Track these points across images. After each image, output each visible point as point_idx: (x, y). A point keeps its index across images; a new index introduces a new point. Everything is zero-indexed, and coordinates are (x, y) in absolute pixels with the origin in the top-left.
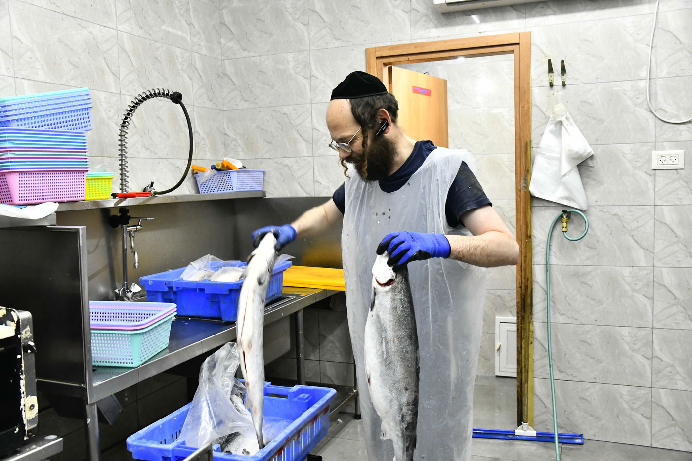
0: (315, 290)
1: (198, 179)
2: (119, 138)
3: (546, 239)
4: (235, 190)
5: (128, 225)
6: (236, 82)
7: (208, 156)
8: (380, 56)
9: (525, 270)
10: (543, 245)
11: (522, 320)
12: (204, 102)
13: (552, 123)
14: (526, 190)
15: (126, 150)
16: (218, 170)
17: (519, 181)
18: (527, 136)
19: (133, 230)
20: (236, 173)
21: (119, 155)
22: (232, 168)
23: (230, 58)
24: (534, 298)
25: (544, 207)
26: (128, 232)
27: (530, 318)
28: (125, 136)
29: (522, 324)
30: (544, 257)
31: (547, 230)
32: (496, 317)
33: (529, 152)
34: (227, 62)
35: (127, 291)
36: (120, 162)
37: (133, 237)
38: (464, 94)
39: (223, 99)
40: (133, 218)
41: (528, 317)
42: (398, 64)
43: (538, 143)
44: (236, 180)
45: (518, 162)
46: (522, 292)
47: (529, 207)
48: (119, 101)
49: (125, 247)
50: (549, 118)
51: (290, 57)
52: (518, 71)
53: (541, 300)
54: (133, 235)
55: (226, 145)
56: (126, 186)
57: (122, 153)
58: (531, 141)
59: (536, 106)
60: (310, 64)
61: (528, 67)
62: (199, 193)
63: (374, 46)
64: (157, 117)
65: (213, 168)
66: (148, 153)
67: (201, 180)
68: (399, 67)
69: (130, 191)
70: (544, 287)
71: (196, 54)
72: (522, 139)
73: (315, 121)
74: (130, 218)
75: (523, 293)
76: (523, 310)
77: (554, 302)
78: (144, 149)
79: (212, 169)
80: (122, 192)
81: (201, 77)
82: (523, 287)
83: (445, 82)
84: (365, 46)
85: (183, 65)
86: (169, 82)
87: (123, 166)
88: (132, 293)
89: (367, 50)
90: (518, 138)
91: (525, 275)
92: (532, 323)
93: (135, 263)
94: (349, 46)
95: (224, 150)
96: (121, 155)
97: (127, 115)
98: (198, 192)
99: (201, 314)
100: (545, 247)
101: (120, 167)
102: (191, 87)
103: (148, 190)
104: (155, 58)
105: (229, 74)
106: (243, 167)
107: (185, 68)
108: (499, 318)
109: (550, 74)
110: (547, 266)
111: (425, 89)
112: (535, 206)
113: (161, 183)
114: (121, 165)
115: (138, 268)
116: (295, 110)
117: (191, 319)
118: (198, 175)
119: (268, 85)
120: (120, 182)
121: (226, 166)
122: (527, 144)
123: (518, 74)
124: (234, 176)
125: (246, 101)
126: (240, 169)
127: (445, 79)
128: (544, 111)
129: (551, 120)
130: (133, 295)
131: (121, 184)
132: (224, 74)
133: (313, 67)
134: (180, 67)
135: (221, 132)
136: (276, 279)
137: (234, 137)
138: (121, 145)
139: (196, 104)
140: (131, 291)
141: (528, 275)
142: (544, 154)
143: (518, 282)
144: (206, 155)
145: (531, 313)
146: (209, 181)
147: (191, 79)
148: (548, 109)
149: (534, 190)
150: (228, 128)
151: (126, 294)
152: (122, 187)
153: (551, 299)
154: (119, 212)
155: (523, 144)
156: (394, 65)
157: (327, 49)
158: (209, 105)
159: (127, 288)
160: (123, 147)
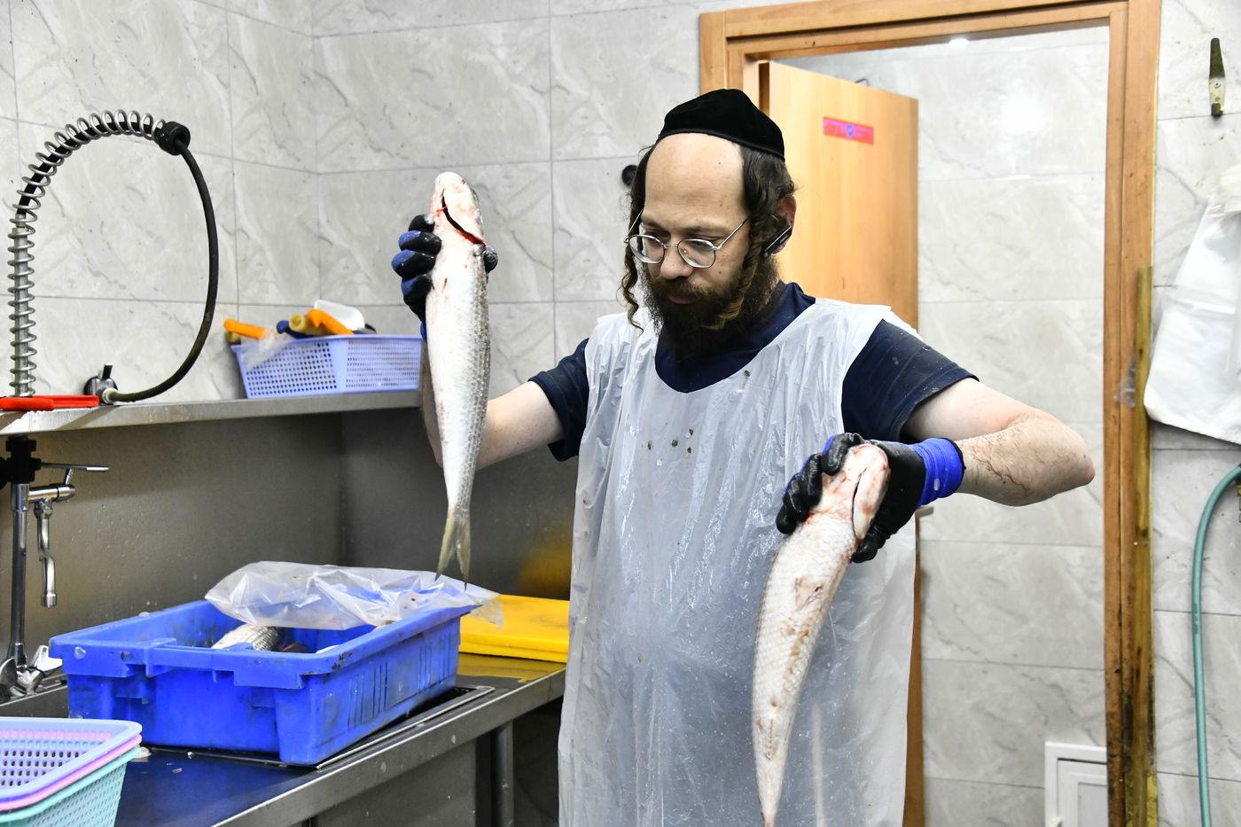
0: (549, 666)
1: (242, 358)
2: (12, 243)
3: (1192, 542)
4: (342, 388)
5: (33, 484)
6: (352, 99)
7: (273, 295)
8: (737, 34)
9: (1131, 625)
10: (1184, 558)
11: (1123, 765)
12: (263, 151)
13: (1216, 219)
14: (1133, 405)
15: (30, 278)
16: (298, 335)
17: (1114, 379)
18: (1141, 256)
19: (48, 499)
20: (344, 346)
21: (11, 290)
22: (334, 330)
23: (335, 32)
24: (1158, 705)
25: (1185, 452)
26: (31, 502)
27: (1147, 760)
28: (29, 238)
29: (1123, 776)
30: (1186, 591)
31: (1196, 515)
32: (1049, 744)
33: (1144, 301)
34: (327, 43)
35: (22, 670)
36: (12, 310)
37: (48, 517)
38: (963, 138)
39: (317, 143)
40: (47, 465)
41: (1142, 759)
42: (785, 58)
43: (1172, 276)
44: (346, 361)
45: (1113, 329)
46: (1122, 685)
47: (1143, 452)
48: (15, 140)
49: (22, 545)
50: (1205, 206)
51: (496, 33)
52: (1120, 73)
53: (1178, 711)
54: (47, 510)
55: (322, 268)
56: (28, 376)
57: (18, 284)
58: (1150, 270)
59: (1169, 171)
60: (550, 52)
61: (1151, 62)
62: (245, 396)
63: (722, 7)
64: (128, 188)
65: (283, 328)
66: (98, 284)
67: (248, 361)
68: (791, 64)
69: (40, 390)
70: (1185, 675)
71: (238, 16)
72: (1125, 262)
73: (560, 206)
74: (37, 464)
75: (1126, 689)
76: (1125, 735)
77: (1216, 720)
78: (88, 274)
79: (280, 331)
80: (18, 392)
81: (255, 81)
82: (1126, 673)
83: (914, 104)
84: (697, 8)
85: (204, 46)
86: (162, 93)
87: (22, 320)
88: (36, 673)
89: (702, 20)
90: (1114, 261)
91: (1131, 638)
92: (1154, 775)
93: (46, 593)
94: (654, 7)
95: (316, 279)
96: (15, 291)
97: (33, 179)
98: (242, 393)
99: (221, 741)
100: (1189, 563)
101: (12, 324)
102: (225, 107)
103: (98, 385)
104: (121, 23)
105: (331, 76)
106: (368, 326)
107: (208, 55)
108: (1054, 747)
109: (1216, 80)
110: (1196, 618)
111: (855, 125)
112: (1160, 450)
113: (138, 368)
114: (15, 317)
115: (54, 605)
116: (507, 177)
117: (194, 757)
118: (243, 346)
119: (437, 108)
120: (12, 365)
121: (317, 325)
122: (1138, 278)
123: (1119, 84)
124: (339, 351)
125: (378, 150)
126: (355, 332)
127: (914, 96)
128: (1192, 185)
129: (1212, 212)
130: (38, 681)
131: (13, 371)
132: (320, 76)
133: (557, 61)
134: (194, 53)
135: (309, 230)
136: (441, 641)
137: (346, 246)
138: (15, 264)
139: (239, 154)
140: (32, 668)
141: (1140, 640)
142: (1188, 306)
143: (1111, 658)
144: (267, 292)
145: (1151, 746)
146: (271, 363)
147: (226, 86)
148: (1204, 179)
149: (1157, 402)
150: (328, 221)
151: (16, 676)
152: (18, 378)
153: (1210, 710)
154: (8, 449)
155: (1129, 279)
156: (776, 60)
157: (597, 12)
158: (275, 156)
159: (22, 660)
160: (21, 267)
